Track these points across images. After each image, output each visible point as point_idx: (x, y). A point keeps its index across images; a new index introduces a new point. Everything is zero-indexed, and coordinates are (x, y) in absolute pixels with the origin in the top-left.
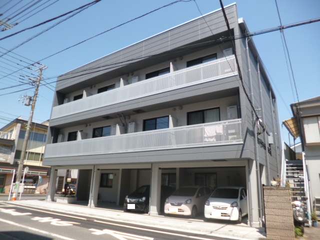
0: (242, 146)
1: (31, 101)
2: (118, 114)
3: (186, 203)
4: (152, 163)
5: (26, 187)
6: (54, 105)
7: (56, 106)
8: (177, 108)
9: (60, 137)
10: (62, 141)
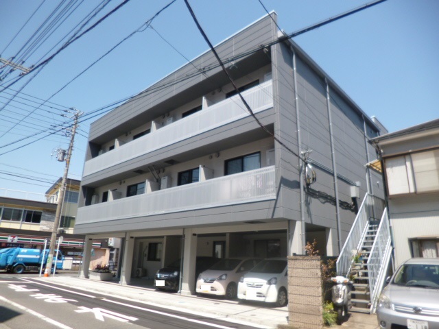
0: (274, 201)
1: (65, 155)
2: (149, 167)
3: (220, 279)
4: (184, 228)
5: (74, 262)
6: (87, 159)
7: (90, 159)
8: (214, 155)
9: (94, 198)
10: (95, 203)
